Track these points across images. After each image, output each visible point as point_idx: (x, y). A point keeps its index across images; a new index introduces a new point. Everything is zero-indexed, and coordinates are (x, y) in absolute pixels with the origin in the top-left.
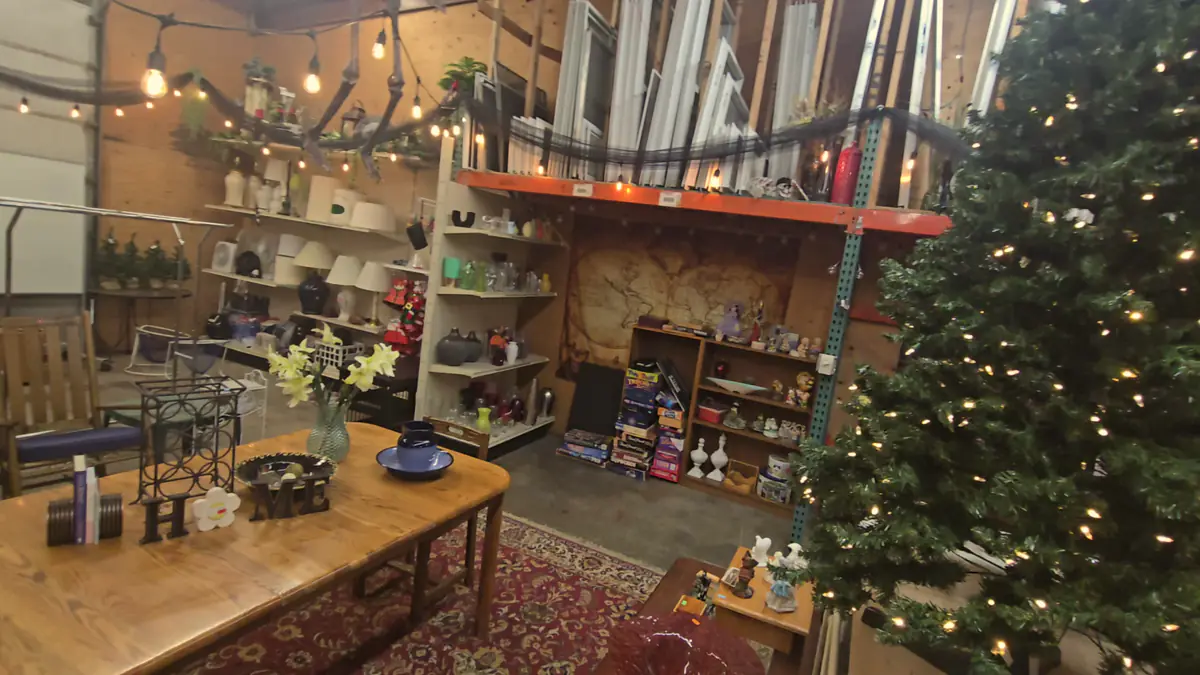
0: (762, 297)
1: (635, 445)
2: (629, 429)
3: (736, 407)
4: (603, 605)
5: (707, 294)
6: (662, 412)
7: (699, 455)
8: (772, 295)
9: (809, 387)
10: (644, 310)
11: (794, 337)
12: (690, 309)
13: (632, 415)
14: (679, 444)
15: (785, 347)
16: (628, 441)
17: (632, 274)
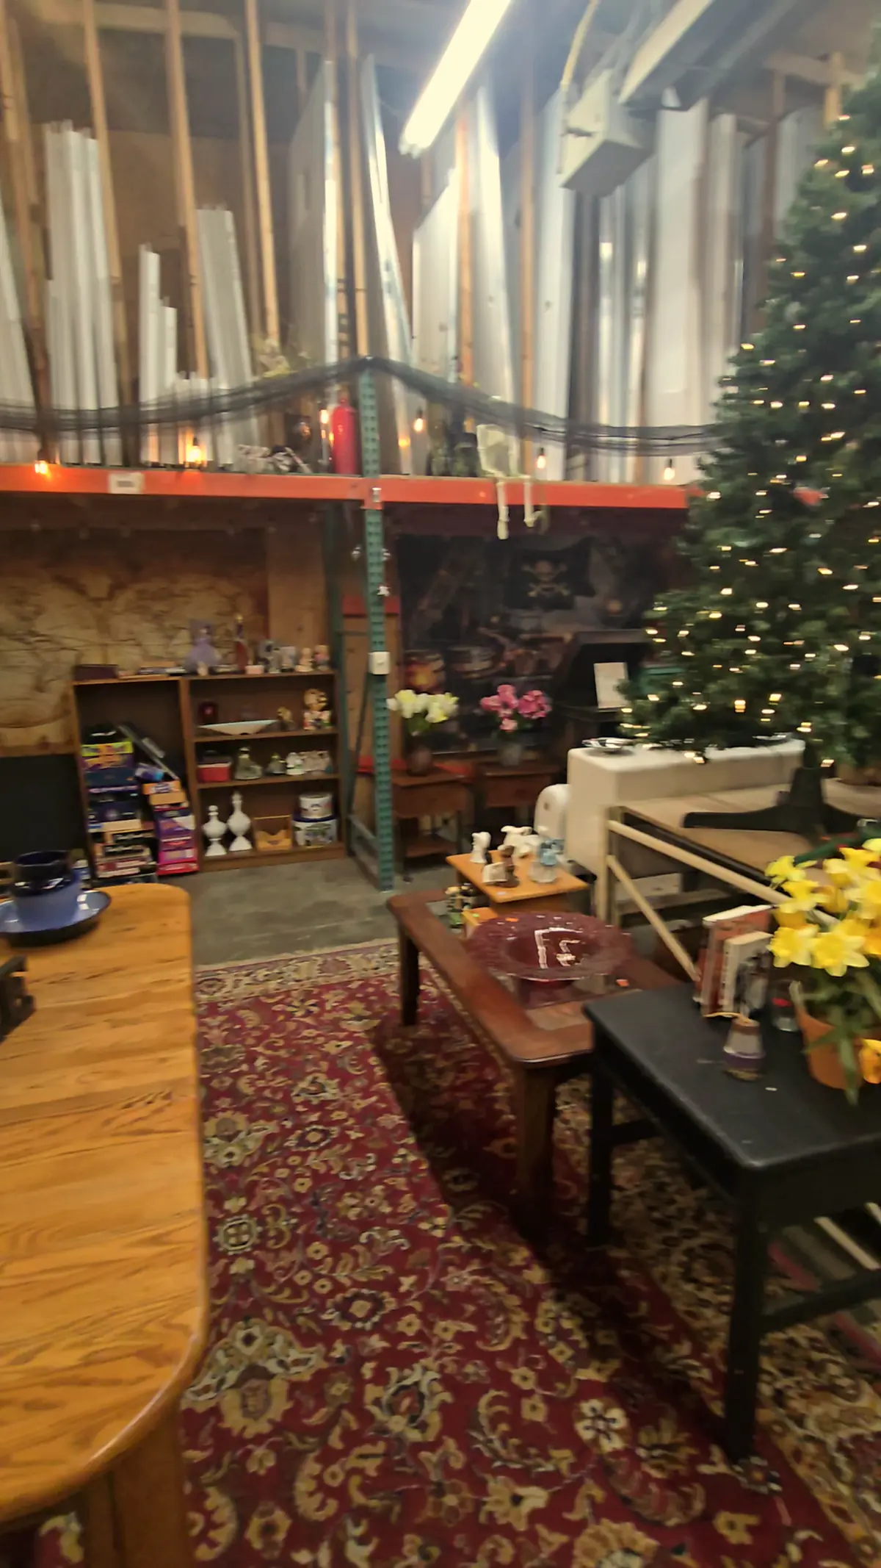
0: (235, 610)
1: (127, 845)
2: (112, 827)
3: (246, 752)
4: (276, 1013)
5: (158, 618)
6: (150, 789)
7: (214, 828)
8: (246, 604)
9: (324, 704)
10: (69, 658)
11: (291, 650)
12: (139, 645)
13: (110, 806)
14: (188, 822)
15: (287, 664)
16: (119, 842)
17: (30, 609)
